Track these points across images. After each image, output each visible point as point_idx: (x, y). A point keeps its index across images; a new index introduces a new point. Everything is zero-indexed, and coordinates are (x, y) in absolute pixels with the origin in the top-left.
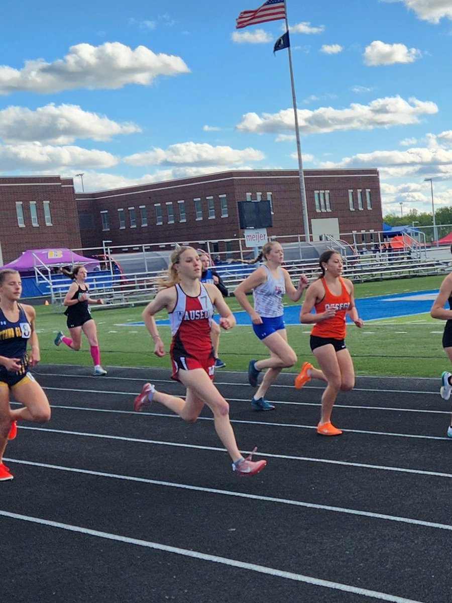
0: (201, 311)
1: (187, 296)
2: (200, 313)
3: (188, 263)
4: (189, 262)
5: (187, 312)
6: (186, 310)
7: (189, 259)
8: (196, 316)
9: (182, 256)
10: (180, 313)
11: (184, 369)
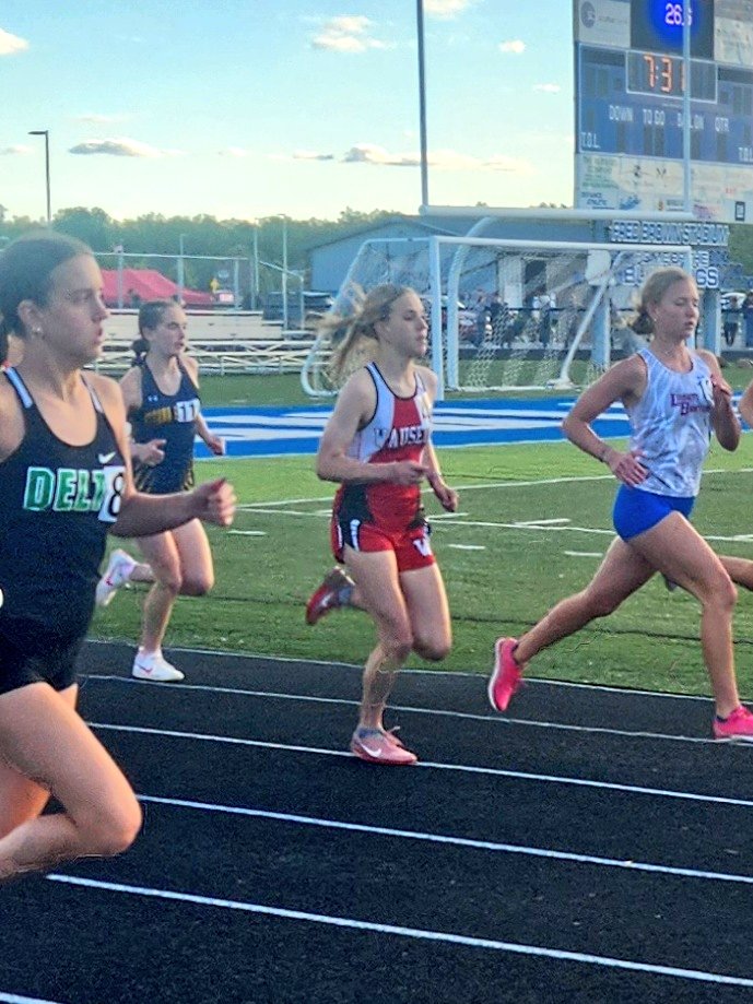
0: (419, 428)
1: (396, 397)
2: (415, 433)
3: (406, 322)
4: (408, 319)
5: (395, 432)
6: (394, 427)
7: (410, 315)
8: (410, 439)
9: (394, 305)
10: (381, 433)
11: (352, 546)
